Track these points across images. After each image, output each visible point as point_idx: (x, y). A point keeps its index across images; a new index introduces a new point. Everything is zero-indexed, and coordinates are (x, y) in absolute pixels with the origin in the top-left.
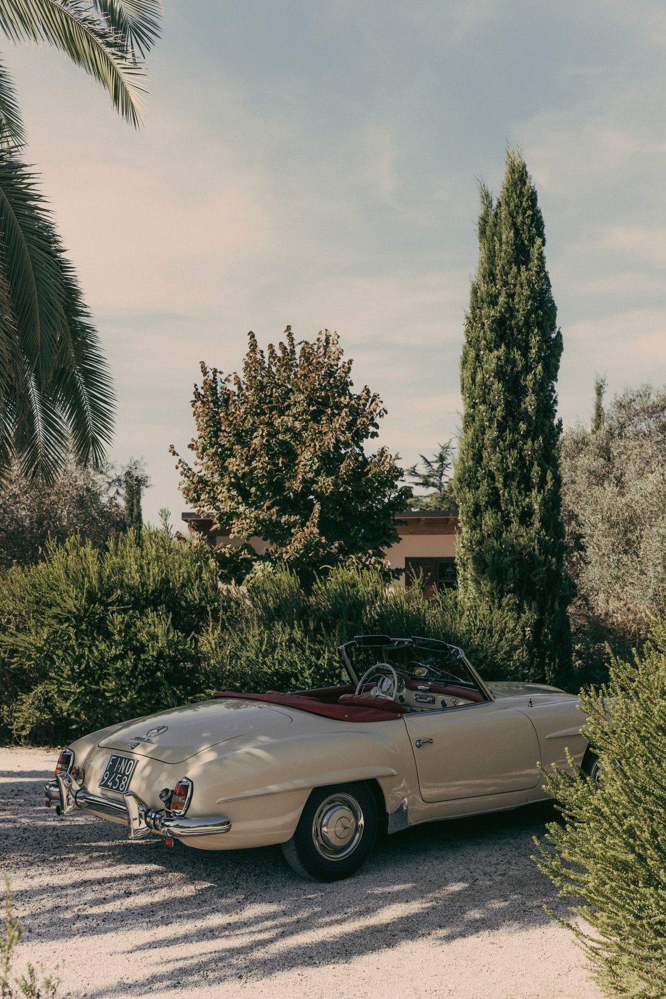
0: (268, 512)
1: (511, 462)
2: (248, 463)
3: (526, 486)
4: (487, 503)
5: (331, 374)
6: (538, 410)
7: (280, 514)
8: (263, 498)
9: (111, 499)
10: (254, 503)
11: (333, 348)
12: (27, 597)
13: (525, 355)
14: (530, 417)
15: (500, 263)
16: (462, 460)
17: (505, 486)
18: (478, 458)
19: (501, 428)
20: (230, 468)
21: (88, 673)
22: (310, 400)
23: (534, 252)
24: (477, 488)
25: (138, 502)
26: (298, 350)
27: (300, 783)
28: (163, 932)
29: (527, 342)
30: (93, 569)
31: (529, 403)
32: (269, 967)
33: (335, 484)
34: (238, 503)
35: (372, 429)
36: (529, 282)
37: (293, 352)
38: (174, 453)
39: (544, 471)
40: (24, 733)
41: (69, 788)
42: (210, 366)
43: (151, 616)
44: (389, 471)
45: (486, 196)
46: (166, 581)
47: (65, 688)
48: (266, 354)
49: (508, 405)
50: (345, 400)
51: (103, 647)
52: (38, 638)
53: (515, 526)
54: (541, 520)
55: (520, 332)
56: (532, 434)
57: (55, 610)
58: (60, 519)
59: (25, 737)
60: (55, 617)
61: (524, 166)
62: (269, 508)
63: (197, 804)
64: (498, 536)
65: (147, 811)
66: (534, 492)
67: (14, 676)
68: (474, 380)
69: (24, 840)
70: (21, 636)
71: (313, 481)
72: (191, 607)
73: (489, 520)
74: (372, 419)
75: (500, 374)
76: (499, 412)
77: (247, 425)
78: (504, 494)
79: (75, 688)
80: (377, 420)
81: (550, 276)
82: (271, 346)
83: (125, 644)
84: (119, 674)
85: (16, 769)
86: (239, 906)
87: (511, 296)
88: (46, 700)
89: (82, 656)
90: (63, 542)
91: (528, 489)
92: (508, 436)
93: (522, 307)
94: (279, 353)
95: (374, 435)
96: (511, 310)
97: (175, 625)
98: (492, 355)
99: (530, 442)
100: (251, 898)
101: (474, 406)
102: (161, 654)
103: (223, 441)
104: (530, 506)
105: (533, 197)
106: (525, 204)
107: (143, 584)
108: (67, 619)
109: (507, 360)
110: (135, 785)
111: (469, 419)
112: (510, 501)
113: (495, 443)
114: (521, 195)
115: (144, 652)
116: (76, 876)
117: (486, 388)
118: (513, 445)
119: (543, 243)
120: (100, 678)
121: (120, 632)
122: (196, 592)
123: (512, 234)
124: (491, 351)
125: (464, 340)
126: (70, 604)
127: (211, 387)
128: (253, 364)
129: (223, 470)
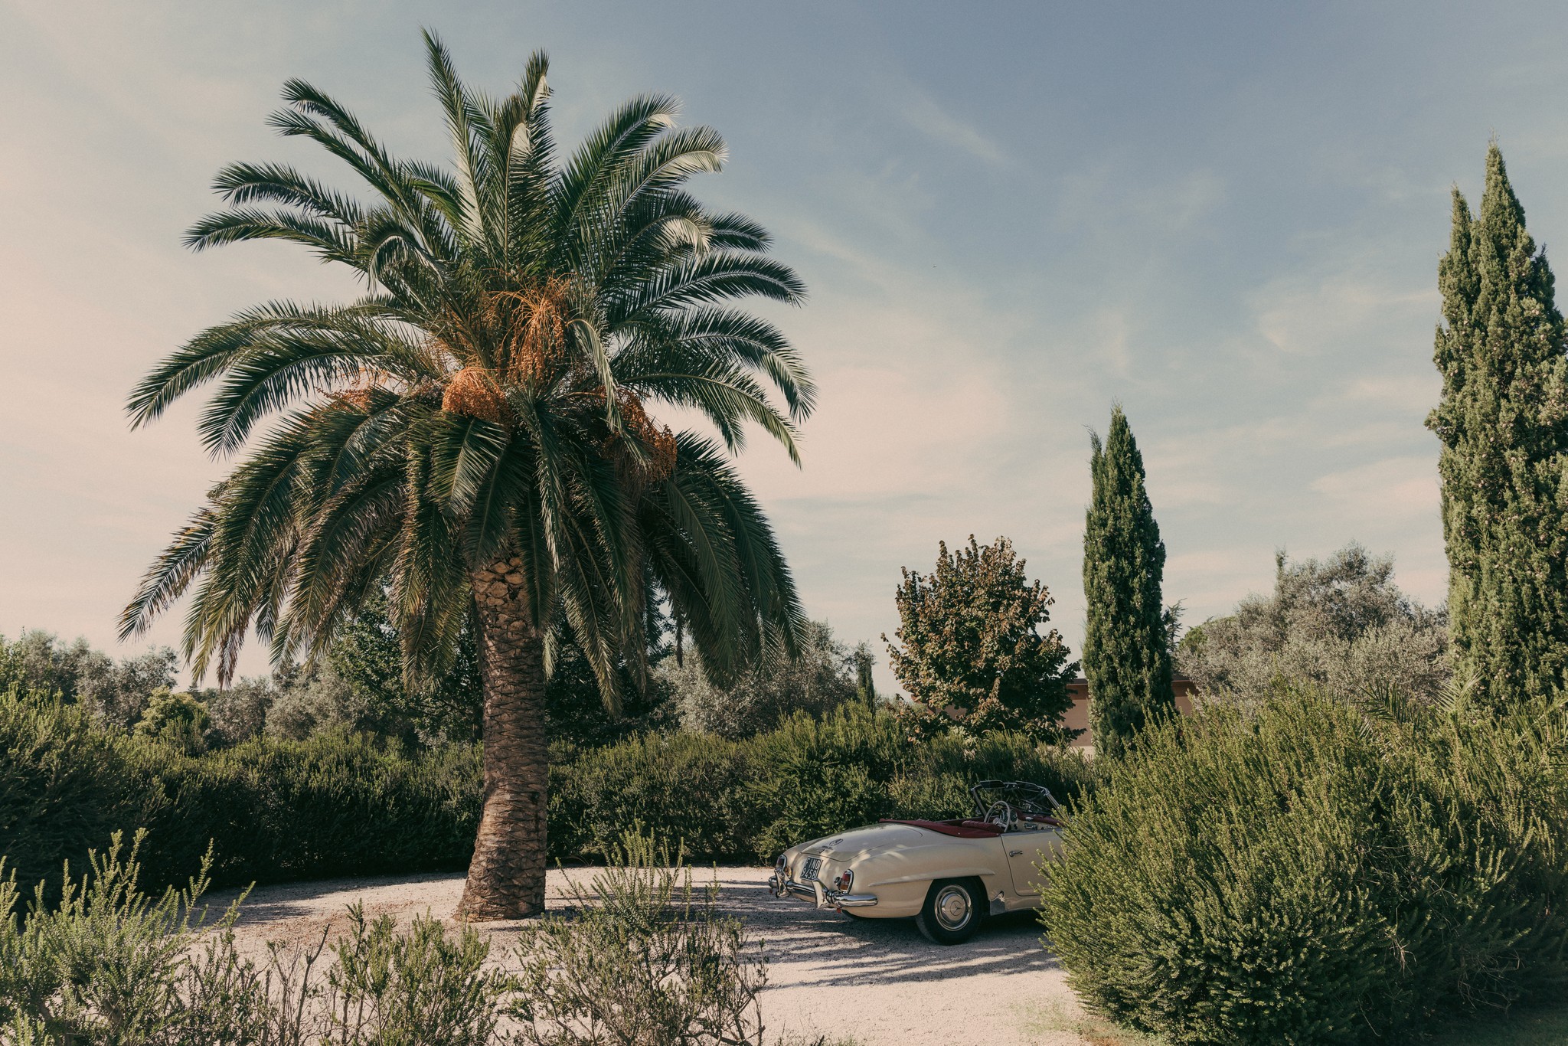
0: (957, 686)
1: (1124, 647)
2: (941, 647)
3: (1138, 665)
4: (1108, 679)
5: (1006, 572)
6: (1145, 606)
7: (968, 687)
8: (955, 674)
9: (844, 675)
10: (950, 678)
11: (1007, 551)
12: (767, 756)
13: (1132, 563)
14: (1138, 612)
15: (1108, 494)
16: (1086, 646)
17: (1121, 665)
18: (1099, 644)
19: (1115, 621)
20: (927, 651)
21: (810, 812)
22: (990, 594)
23: (1135, 484)
24: (1100, 668)
25: (870, 674)
26: (980, 552)
27: (924, 876)
28: (833, 963)
29: (1133, 553)
30: (812, 735)
31: (1137, 600)
32: (890, 980)
33: (1012, 662)
34: (936, 679)
35: (1042, 615)
36: (1132, 507)
37: (976, 555)
38: (885, 640)
39: (1152, 653)
40: (766, 856)
41: (783, 879)
42: (909, 570)
43: (854, 769)
44: (1057, 650)
45: (1096, 442)
46: (864, 743)
47: (794, 823)
48: (955, 558)
49: (1120, 603)
50: (1018, 593)
51: (819, 792)
52: (775, 786)
53: (1131, 697)
54: (1152, 692)
55: (1126, 546)
56: (1140, 624)
57: (786, 765)
58: (803, 692)
59: (768, 859)
60: (785, 770)
61: (1125, 418)
62: (959, 683)
63: (856, 886)
64: (1118, 705)
65: (827, 892)
66: (1144, 670)
67: (760, 814)
68: (1092, 584)
69: (758, 918)
70: (762, 784)
71: (994, 660)
72: (883, 763)
73: (1110, 690)
74: (1043, 607)
75: (1111, 578)
76: (1113, 609)
77: (941, 616)
78: (1120, 672)
79: (800, 822)
80: (1047, 607)
81: (1151, 500)
82: (958, 552)
83: (835, 790)
84: (832, 812)
85: (759, 880)
86: (886, 953)
87: (1117, 518)
88: (782, 832)
89: (806, 799)
90: (791, 715)
91: (1140, 666)
92: (1121, 627)
93: (1127, 526)
94: (965, 556)
95: (1046, 619)
96: (1118, 530)
97: (870, 776)
98: (1104, 565)
99: (1139, 631)
100: (893, 950)
101: (1093, 604)
102: (861, 797)
103: (921, 629)
104: (1142, 681)
105: (1132, 442)
106: (1125, 449)
107: (848, 746)
108: (794, 772)
109: (1118, 568)
110: (821, 875)
111: (1091, 614)
112: (1125, 677)
113: (1111, 632)
114: (1122, 442)
115: (849, 796)
116: (787, 936)
117: (1101, 590)
118: (1125, 634)
119: (1143, 476)
120: (819, 815)
121: (831, 781)
122: (887, 752)
123: (1116, 472)
124: (1104, 562)
125: (1083, 554)
126: (796, 761)
127: (911, 586)
128: (944, 566)
129: (922, 653)
